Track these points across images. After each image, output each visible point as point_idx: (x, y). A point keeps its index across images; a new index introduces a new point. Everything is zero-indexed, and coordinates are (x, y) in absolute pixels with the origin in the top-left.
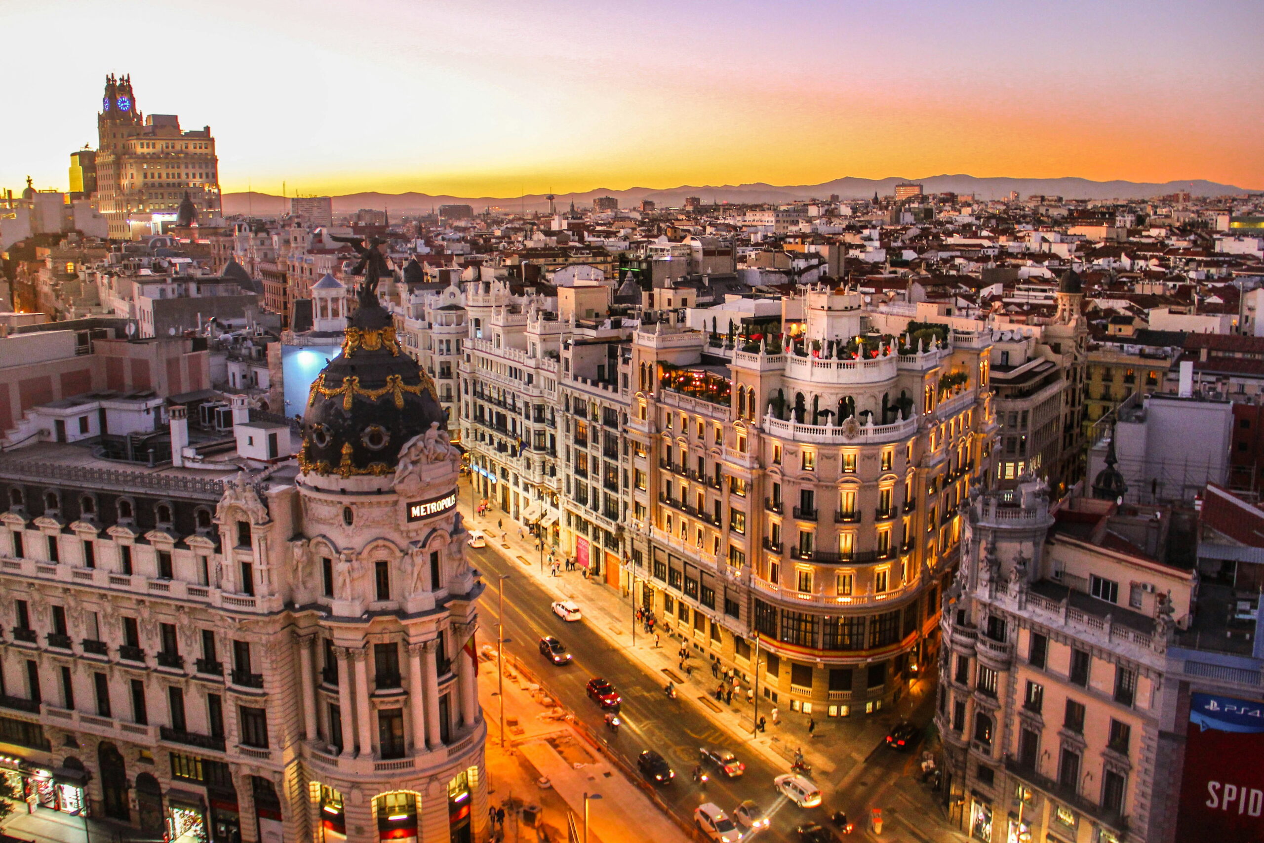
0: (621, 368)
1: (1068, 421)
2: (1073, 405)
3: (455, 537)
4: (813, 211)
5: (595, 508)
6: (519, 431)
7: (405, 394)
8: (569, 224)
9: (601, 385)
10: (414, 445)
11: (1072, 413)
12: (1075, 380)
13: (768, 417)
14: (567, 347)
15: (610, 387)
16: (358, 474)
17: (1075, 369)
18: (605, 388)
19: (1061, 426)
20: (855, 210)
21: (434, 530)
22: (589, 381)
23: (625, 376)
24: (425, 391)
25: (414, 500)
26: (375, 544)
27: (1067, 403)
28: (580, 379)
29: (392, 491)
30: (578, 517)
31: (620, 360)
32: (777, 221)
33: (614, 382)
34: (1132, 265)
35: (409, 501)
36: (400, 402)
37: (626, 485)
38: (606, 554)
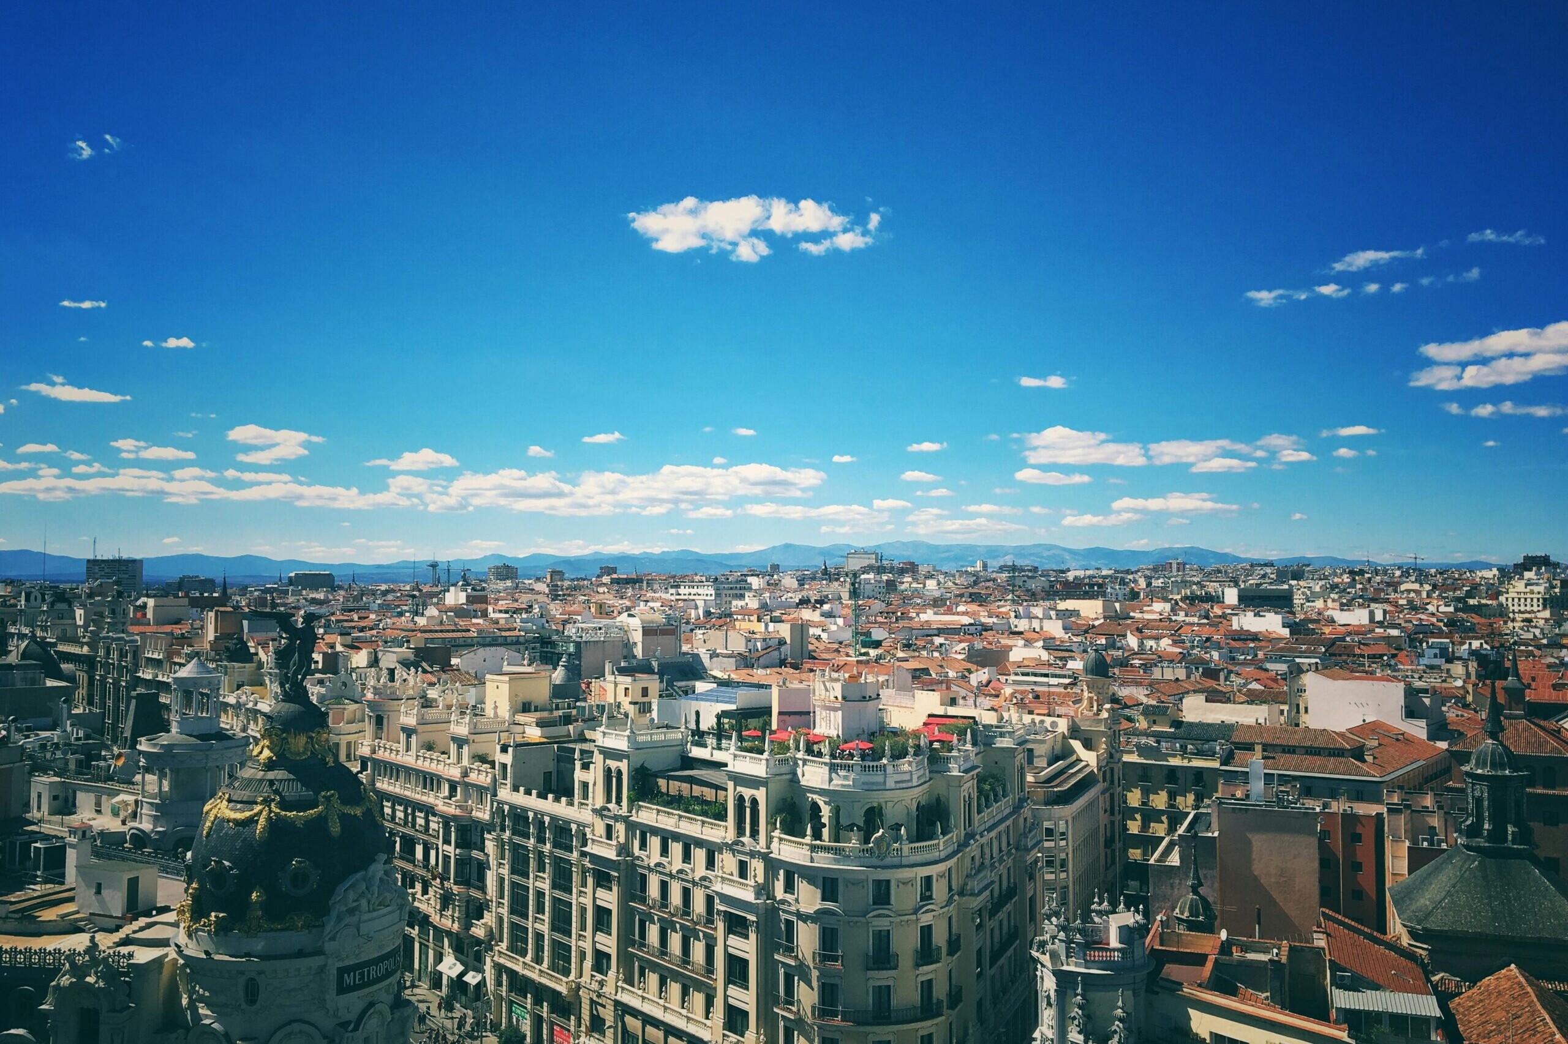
0: (579, 775)
1: (1108, 834)
2: (1112, 813)
3: (397, 1015)
4: (755, 582)
5: (538, 960)
6: (433, 861)
7: (344, 818)
8: (468, 597)
9: (550, 796)
10: (353, 886)
11: (1112, 823)
12: (1112, 782)
13: (776, 833)
14: (504, 749)
15: (564, 799)
16: (272, 930)
17: (1112, 770)
18: (557, 799)
19: (1102, 840)
20: (801, 582)
21: (371, 1005)
22: (534, 792)
23: (585, 785)
24: (368, 813)
25: (347, 963)
26: (288, 1029)
27: (1106, 811)
28: (522, 789)
29: (320, 952)
30: (512, 974)
31: (578, 764)
32: (718, 595)
33: (569, 793)
34: (1141, 645)
35: (341, 964)
36: (335, 829)
37: (583, 928)
38: (552, 1024)
